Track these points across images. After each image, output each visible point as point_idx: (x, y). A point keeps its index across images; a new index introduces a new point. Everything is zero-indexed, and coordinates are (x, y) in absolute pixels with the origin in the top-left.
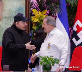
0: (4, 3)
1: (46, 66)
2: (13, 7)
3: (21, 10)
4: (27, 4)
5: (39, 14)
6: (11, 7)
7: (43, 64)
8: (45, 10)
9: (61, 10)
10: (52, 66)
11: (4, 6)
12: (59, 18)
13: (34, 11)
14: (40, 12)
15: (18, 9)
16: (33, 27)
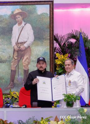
0: (31, 49)
1: (69, 102)
2: (39, 52)
3: (46, 54)
4: (51, 49)
5: (61, 57)
6: (38, 52)
8: (67, 53)
9: (81, 53)
10: (74, 103)
11: (32, 51)
12: (79, 60)
13: (58, 55)
14: (62, 56)
15: (43, 53)
16: (57, 69)
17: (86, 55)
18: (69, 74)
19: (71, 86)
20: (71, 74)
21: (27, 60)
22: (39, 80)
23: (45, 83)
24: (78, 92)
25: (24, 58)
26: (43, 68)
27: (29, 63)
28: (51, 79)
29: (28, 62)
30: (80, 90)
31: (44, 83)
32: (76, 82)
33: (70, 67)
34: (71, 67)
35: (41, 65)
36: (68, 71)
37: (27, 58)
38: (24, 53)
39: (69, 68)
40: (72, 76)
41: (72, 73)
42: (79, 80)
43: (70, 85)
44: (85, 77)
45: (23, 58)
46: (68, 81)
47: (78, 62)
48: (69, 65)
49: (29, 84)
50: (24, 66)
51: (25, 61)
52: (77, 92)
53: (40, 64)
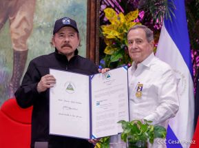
1: (135, 143)
2: (58, 2)
3: (76, 10)
5: (119, 19)
6: (54, 3)
7: (129, 139)
8: (134, 10)
9: (173, 10)
10: (150, 145)
13: (109, 13)
14: (122, 15)
15: (69, 7)
16: (107, 51)
17: (188, 17)
18: (139, 65)
19: (144, 98)
20: (145, 67)
21: (24, 26)
22: (55, 80)
23: (72, 89)
24: (162, 115)
25: (14, 19)
26: (71, 47)
27: (28, 33)
28: (90, 79)
29: (25, 30)
30: (166, 111)
31: (70, 88)
32: (158, 88)
33: (141, 46)
34: (145, 47)
35: (67, 39)
36: (137, 56)
37: (24, 19)
38: (16, 5)
39: (138, 50)
40: (146, 71)
41: (148, 65)
42: (164, 84)
43: (139, 97)
44: (184, 77)
45: (11, 18)
46: (136, 85)
47: (165, 36)
48: (139, 41)
49: (27, 90)
50: (16, 41)
51: (17, 27)
52: (158, 115)
53: (65, 37)
